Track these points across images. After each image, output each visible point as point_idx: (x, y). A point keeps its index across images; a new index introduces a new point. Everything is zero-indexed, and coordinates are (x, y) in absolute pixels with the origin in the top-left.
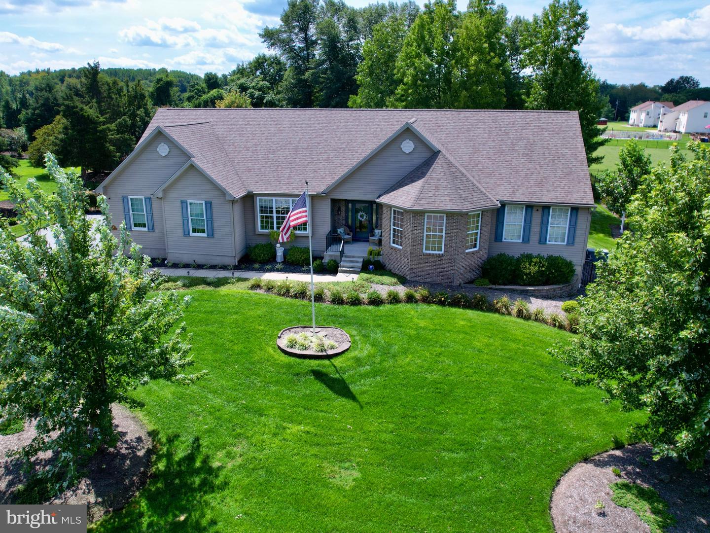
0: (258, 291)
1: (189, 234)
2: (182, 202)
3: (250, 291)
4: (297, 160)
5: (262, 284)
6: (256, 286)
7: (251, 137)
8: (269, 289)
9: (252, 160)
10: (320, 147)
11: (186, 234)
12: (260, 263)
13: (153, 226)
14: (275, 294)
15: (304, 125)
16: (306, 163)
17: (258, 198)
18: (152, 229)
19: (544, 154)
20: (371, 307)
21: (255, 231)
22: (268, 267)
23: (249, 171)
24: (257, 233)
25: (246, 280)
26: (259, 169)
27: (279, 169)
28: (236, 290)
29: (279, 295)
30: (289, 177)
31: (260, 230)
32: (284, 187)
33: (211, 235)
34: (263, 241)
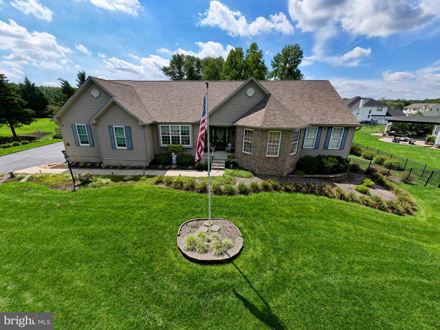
0: (161, 185)
1: (116, 147)
2: (109, 127)
3: (155, 186)
4: (183, 105)
5: (164, 180)
6: (159, 182)
7: (156, 94)
8: (168, 184)
9: (156, 105)
10: (195, 98)
11: (114, 148)
12: (162, 164)
13: (93, 143)
14: (173, 187)
15: (185, 88)
16: (188, 106)
17: (160, 125)
18: (93, 145)
19: (320, 100)
20: (242, 196)
21: (159, 146)
22: (167, 167)
23: (155, 110)
24: (160, 146)
25: (152, 177)
26: (161, 110)
27: (173, 109)
28: (145, 184)
29: (176, 188)
30: (179, 113)
31: (162, 145)
32: (176, 119)
33: (131, 148)
34: (164, 152)
